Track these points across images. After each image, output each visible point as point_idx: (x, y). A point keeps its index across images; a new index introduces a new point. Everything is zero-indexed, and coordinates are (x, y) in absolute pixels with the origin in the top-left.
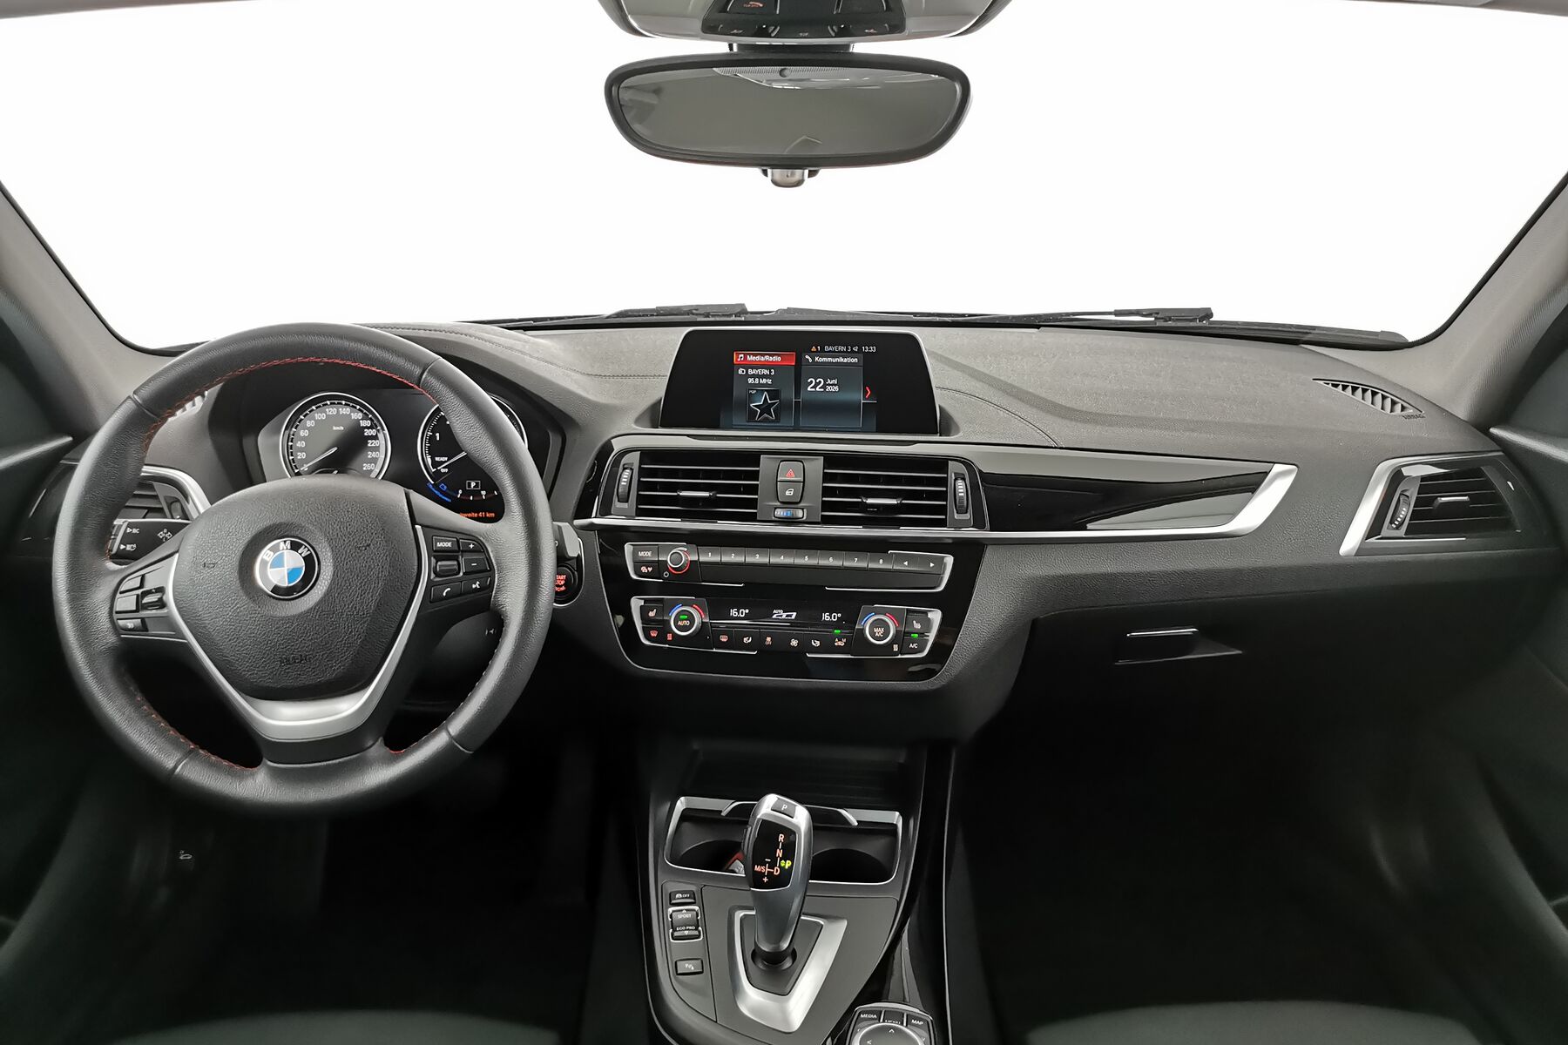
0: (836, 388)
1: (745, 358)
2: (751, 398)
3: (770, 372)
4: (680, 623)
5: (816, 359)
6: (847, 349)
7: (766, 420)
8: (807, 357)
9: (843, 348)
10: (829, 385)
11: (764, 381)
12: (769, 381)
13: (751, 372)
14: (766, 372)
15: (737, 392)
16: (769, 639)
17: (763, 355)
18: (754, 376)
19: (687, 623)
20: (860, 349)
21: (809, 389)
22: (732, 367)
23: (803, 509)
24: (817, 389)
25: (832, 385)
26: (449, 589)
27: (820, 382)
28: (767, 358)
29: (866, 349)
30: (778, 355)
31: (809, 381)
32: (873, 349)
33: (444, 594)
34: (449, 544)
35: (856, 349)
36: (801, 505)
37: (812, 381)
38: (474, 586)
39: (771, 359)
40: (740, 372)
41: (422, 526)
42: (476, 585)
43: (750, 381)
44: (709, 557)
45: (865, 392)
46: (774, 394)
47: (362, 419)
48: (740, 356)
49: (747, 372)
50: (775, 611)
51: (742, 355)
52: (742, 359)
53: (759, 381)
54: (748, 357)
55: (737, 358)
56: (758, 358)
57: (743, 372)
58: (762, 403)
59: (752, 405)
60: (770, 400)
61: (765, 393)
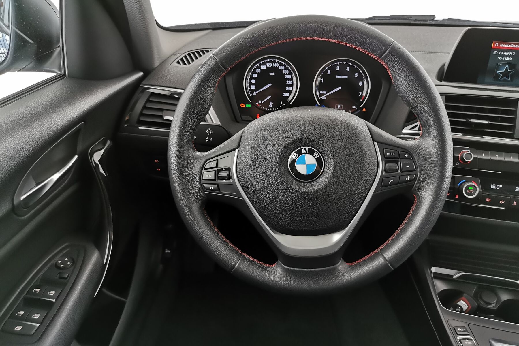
1: (499, 45)
2: (498, 68)
3: (513, 54)
4: (468, 191)
7: (505, 80)
11: (508, 58)
12: (511, 59)
13: (501, 53)
14: (510, 53)
15: (491, 64)
16: (515, 203)
17: (510, 44)
18: (502, 56)
19: (472, 192)
22: (491, 50)
26: (393, 180)
28: (512, 46)
33: (390, 183)
34: (394, 154)
38: (406, 179)
39: (515, 46)
40: (494, 53)
41: (377, 142)
42: (408, 179)
43: (500, 58)
44: (483, 156)
46: (512, 66)
47: (284, 70)
48: (496, 44)
49: (499, 53)
50: (517, 187)
51: (498, 44)
52: (497, 46)
53: (505, 58)
54: (501, 44)
55: (494, 45)
56: (507, 46)
57: (496, 53)
58: (504, 71)
59: (498, 72)
60: (509, 70)
61: (507, 65)
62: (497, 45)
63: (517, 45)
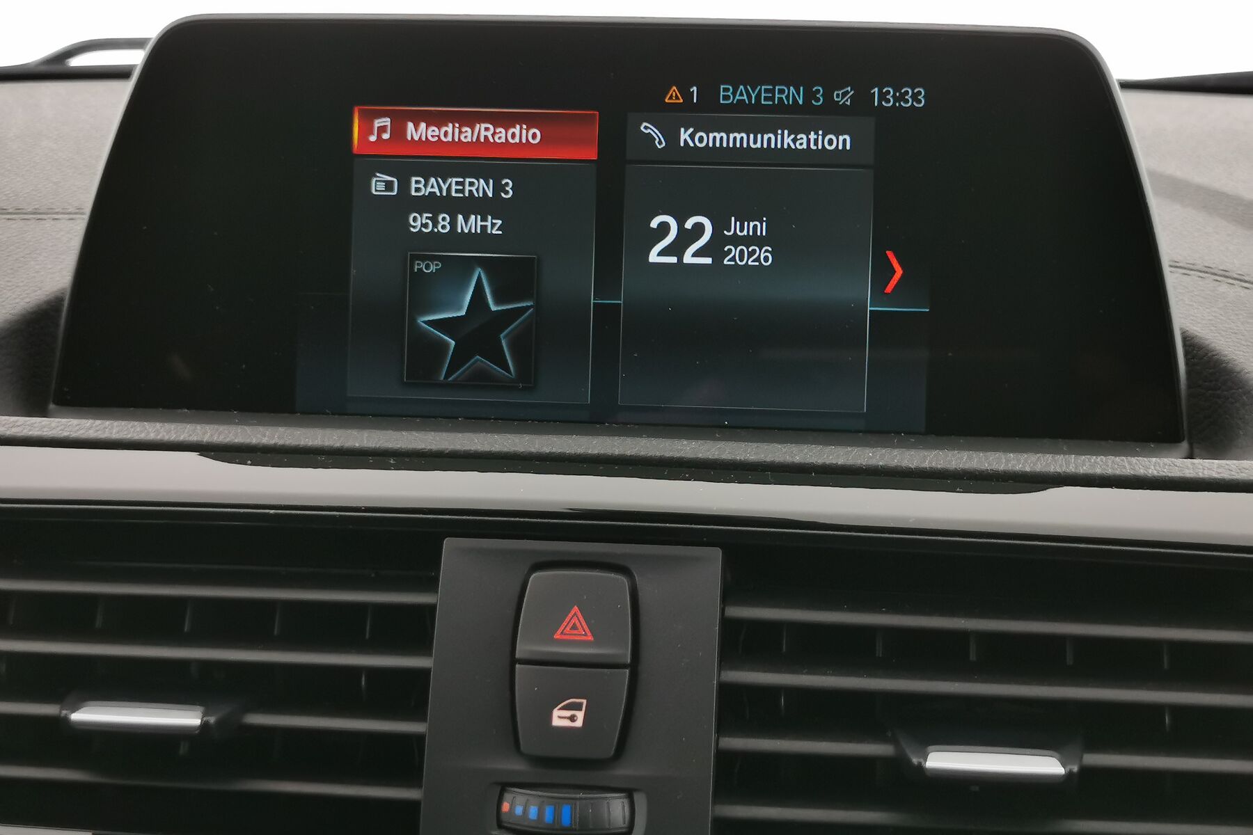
0: (764, 255)
1: (398, 132)
3: (499, 188)
5: (684, 135)
6: (810, 95)
7: (480, 380)
8: (647, 128)
9: (792, 94)
10: (736, 240)
11: (473, 224)
12: (494, 226)
13: (419, 187)
14: (481, 187)
15: (368, 266)
17: (470, 121)
18: (433, 204)
20: (862, 98)
21: (654, 257)
23: (629, 793)
24: (688, 258)
25: (747, 241)
27: (699, 228)
28: (484, 131)
29: (885, 97)
30: (530, 121)
31: (654, 224)
32: (915, 98)
35: (843, 96)
36: (624, 772)
37: (664, 228)
39: (501, 135)
40: (378, 185)
43: (418, 222)
45: (883, 272)
48: (378, 123)
49: (405, 186)
51: (386, 121)
52: (386, 136)
53: (453, 223)
54: (410, 125)
55: (366, 130)
56: (449, 133)
57: (389, 186)
58: (463, 313)
59: (422, 320)
60: (498, 301)
61: (478, 271)
62: (382, 129)
63: (517, 130)
